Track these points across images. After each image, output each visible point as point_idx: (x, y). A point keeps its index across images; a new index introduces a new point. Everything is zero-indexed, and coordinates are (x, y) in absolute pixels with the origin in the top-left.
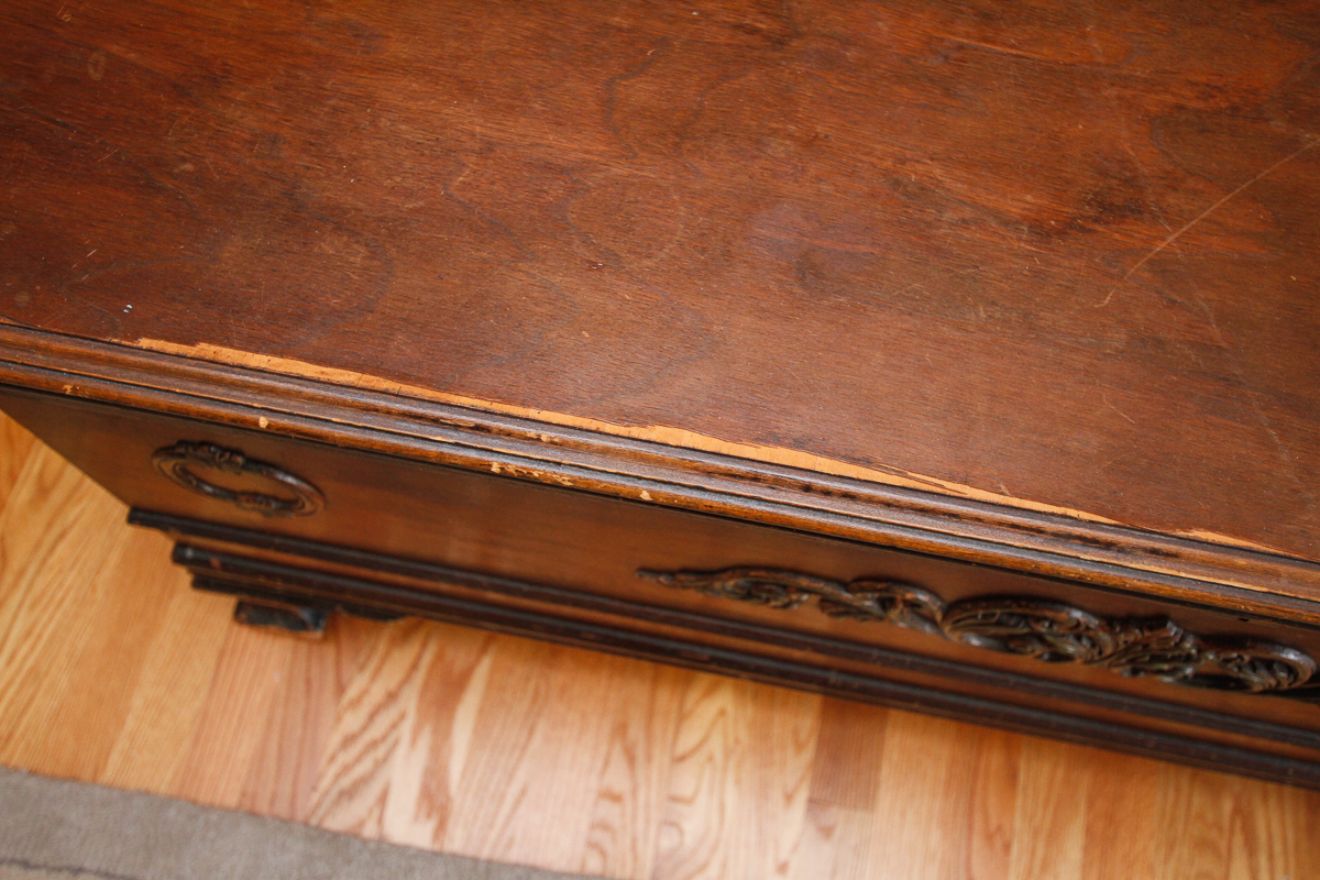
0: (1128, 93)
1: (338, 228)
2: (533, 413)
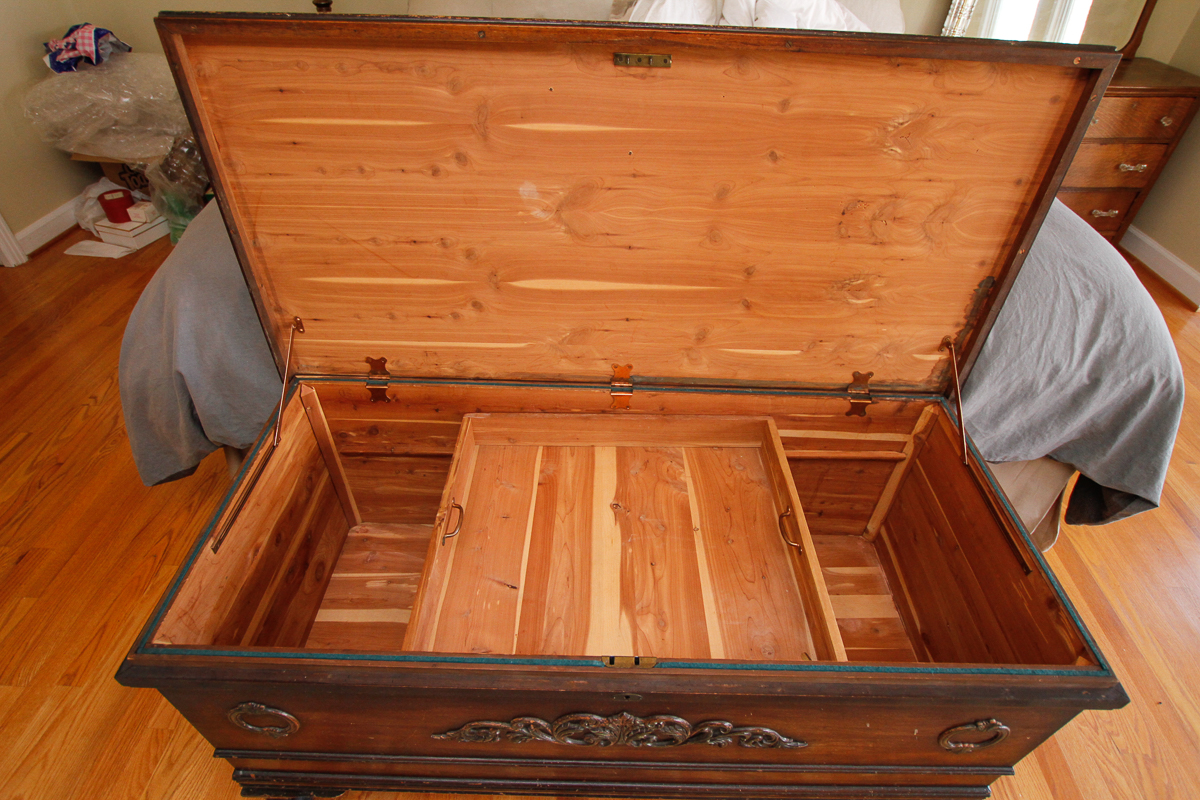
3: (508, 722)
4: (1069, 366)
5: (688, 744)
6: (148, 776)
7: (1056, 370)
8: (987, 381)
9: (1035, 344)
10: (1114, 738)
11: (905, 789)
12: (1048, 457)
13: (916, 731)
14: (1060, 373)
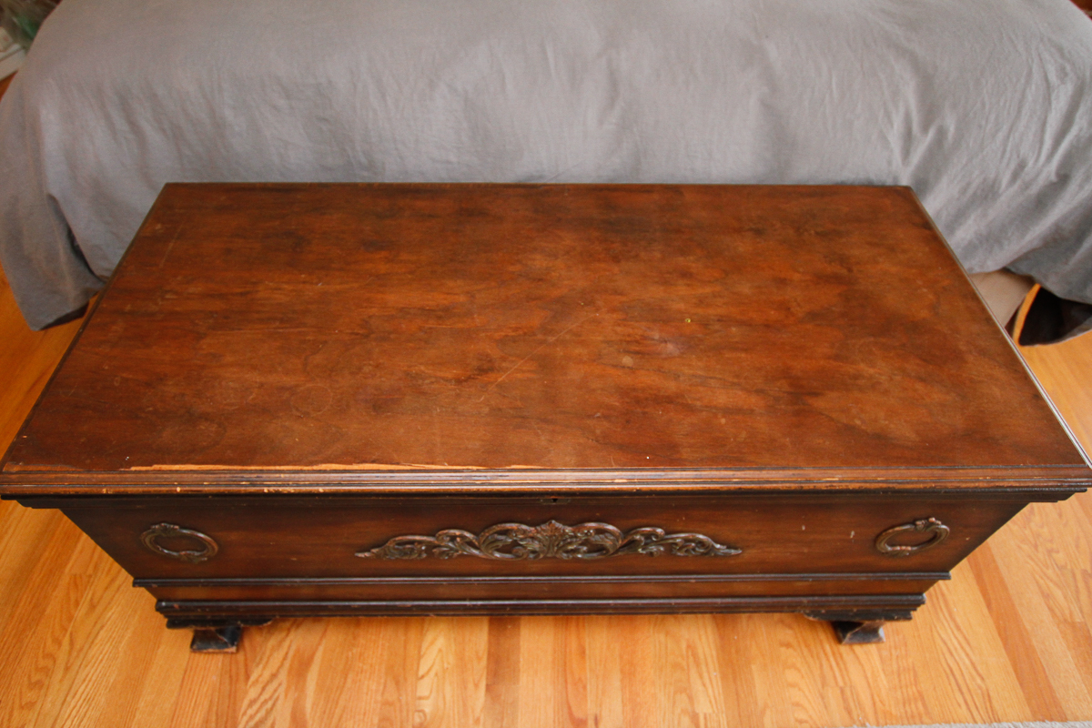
0: (489, 334)
1: (206, 420)
2: (278, 468)
3: (433, 535)
4: (1037, 160)
5: (620, 553)
6: (70, 618)
7: (1022, 166)
8: (945, 180)
9: (1001, 136)
10: (1054, 555)
11: (839, 598)
12: (1005, 271)
13: (853, 533)
14: (1026, 169)
